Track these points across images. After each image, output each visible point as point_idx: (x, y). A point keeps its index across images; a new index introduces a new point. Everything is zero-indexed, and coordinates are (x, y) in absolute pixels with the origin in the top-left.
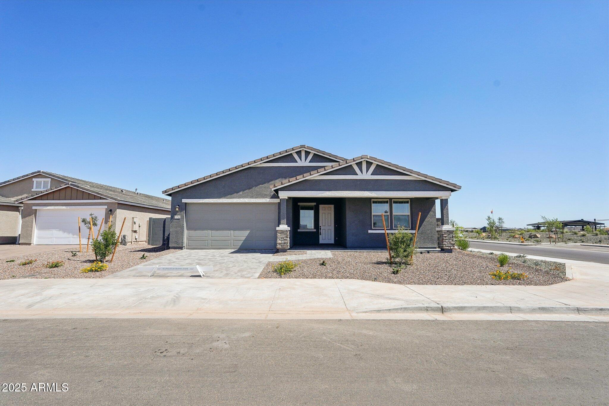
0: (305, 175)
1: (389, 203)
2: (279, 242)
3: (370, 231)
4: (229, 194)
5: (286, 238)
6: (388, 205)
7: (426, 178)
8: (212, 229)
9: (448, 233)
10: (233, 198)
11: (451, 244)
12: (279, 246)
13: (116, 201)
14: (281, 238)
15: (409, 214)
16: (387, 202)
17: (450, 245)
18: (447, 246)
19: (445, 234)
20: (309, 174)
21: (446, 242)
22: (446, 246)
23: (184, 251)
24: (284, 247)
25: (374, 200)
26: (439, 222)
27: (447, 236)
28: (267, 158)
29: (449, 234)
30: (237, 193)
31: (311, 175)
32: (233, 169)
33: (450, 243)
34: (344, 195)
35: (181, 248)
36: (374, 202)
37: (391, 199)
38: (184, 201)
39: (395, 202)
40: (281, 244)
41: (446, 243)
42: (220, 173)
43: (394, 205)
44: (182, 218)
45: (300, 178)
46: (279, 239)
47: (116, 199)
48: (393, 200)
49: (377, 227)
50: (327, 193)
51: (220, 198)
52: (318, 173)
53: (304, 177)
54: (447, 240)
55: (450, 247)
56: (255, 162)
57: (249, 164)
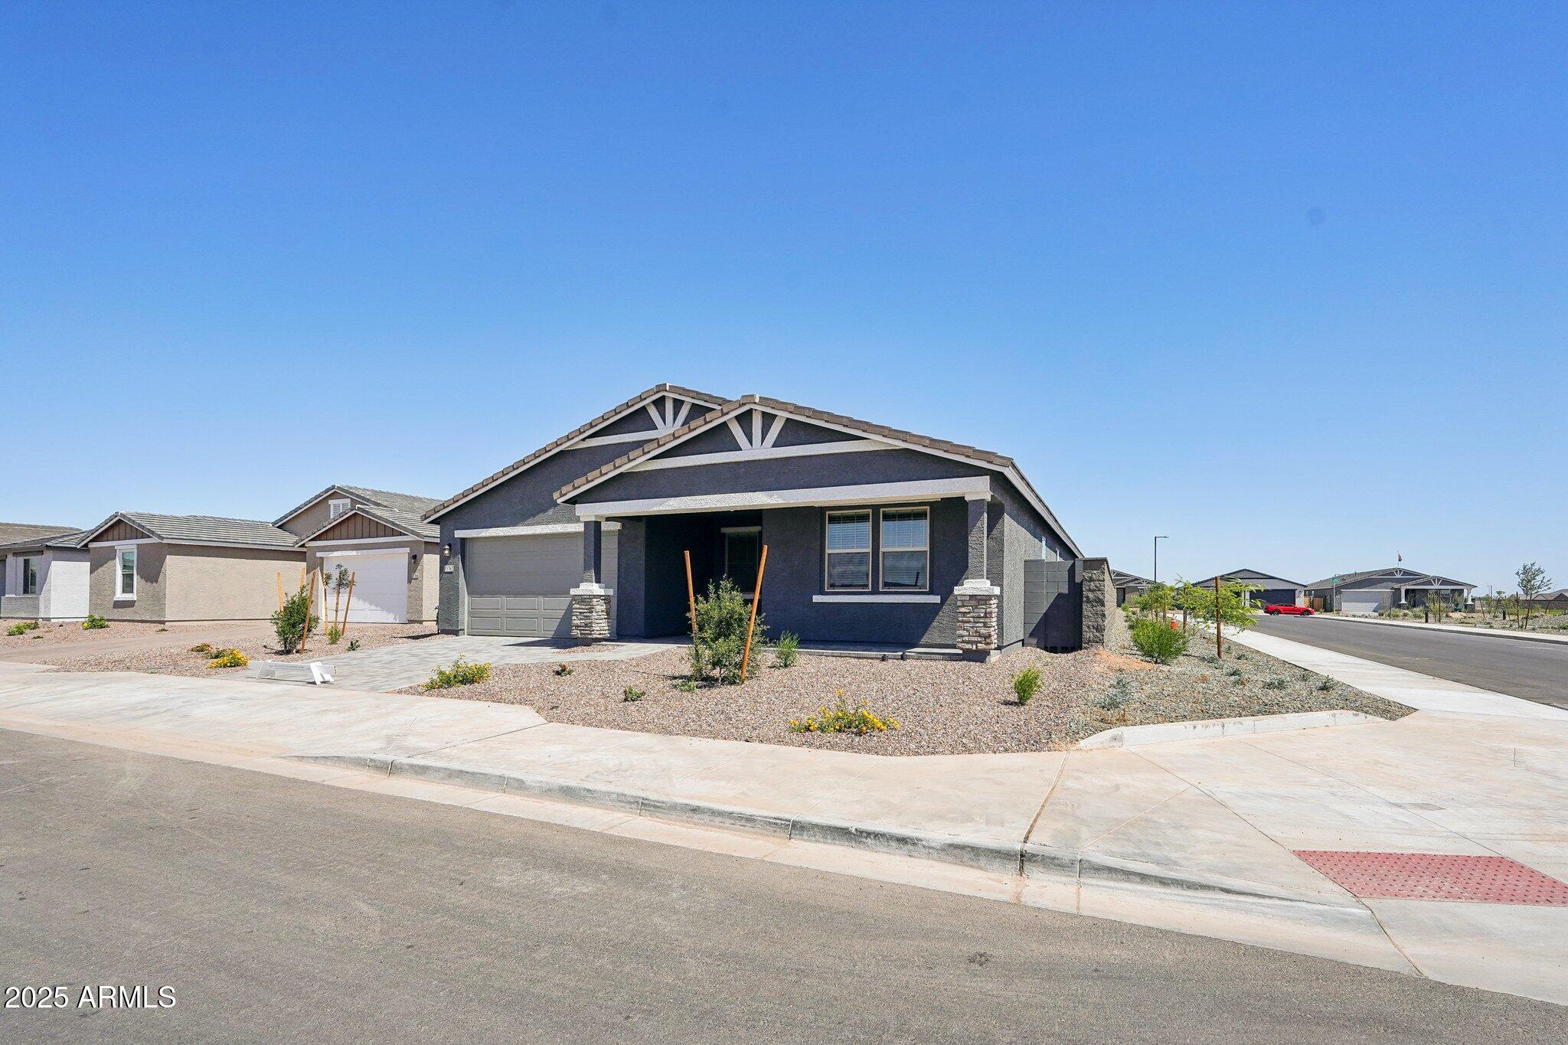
0: (618, 462)
1: (871, 520)
2: (575, 622)
3: (817, 599)
4: (529, 517)
5: (588, 614)
6: (868, 526)
7: (906, 441)
8: (508, 594)
9: (973, 603)
10: (539, 523)
11: (980, 636)
12: (576, 633)
13: (419, 539)
14: (580, 613)
15: (927, 549)
16: (863, 518)
17: (976, 639)
18: (968, 642)
19: (963, 606)
20: (625, 459)
21: (964, 629)
22: (963, 642)
23: (464, 639)
24: (585, 634)
25: (831, 512)
26: (1095, 572)
27: (969, 613)
28: (591, 426)
29: (976, 607)
30: (545, 511)
31: (630, 461)
32: (530, 458)
33: (976, 632)
34: (707, 507)
35: (456, 633)
36: (833, 520)
37: (876, 508)
38: (459, 534)
39: (888, 517)
40: (580, 626)
41: (965, 633)
42: (509, 470)
43: (882, 524)
44: (456, 568)
45: (609, 472)
46: (577, 616)
47: (418, 534)
48: (882, 510)
49: (838, 586)
50: (671, 503)
51: (514, 524)
52: (644, 454)
53: (616, 468)
54: (968, 622)
55: (977, 643)
56: (568, 438)
57: (558, 446)
